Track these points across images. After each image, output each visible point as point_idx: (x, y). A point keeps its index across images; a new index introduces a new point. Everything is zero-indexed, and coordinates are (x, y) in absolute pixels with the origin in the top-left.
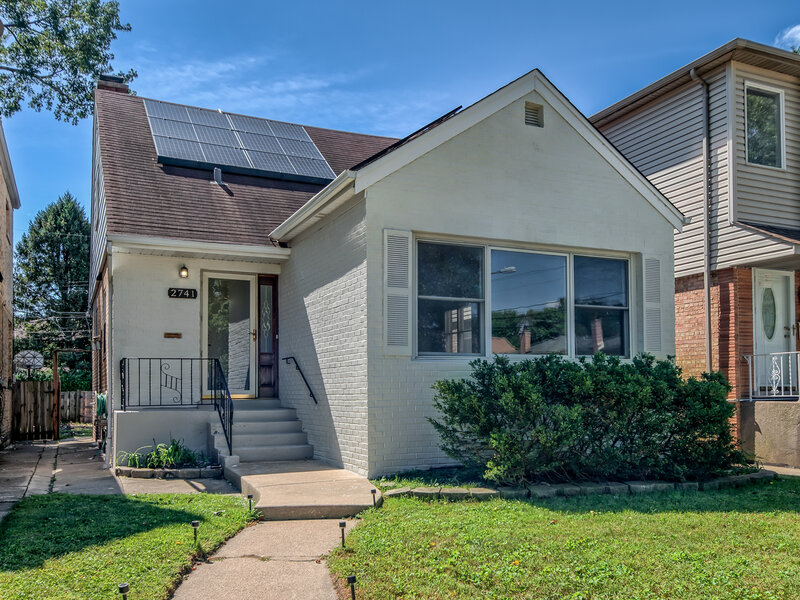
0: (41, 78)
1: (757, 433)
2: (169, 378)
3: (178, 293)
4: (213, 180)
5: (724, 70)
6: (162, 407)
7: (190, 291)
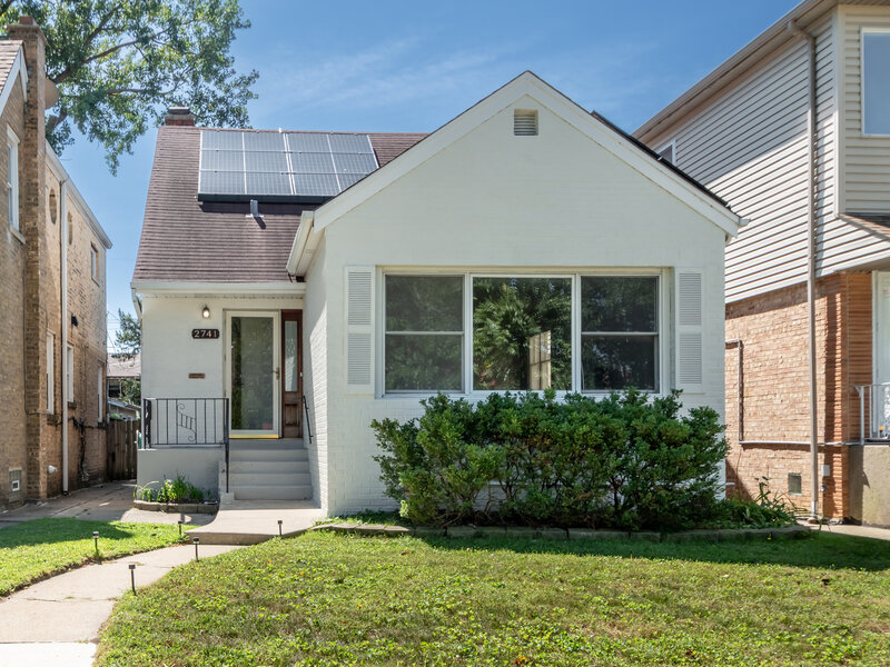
0: (163, 95)
1: (865, 486)
2: (184, 418)
3: (201, 334)
4: (249, 213)
5: (830, 19)
6: (177, 445)
7: (212, 331)
